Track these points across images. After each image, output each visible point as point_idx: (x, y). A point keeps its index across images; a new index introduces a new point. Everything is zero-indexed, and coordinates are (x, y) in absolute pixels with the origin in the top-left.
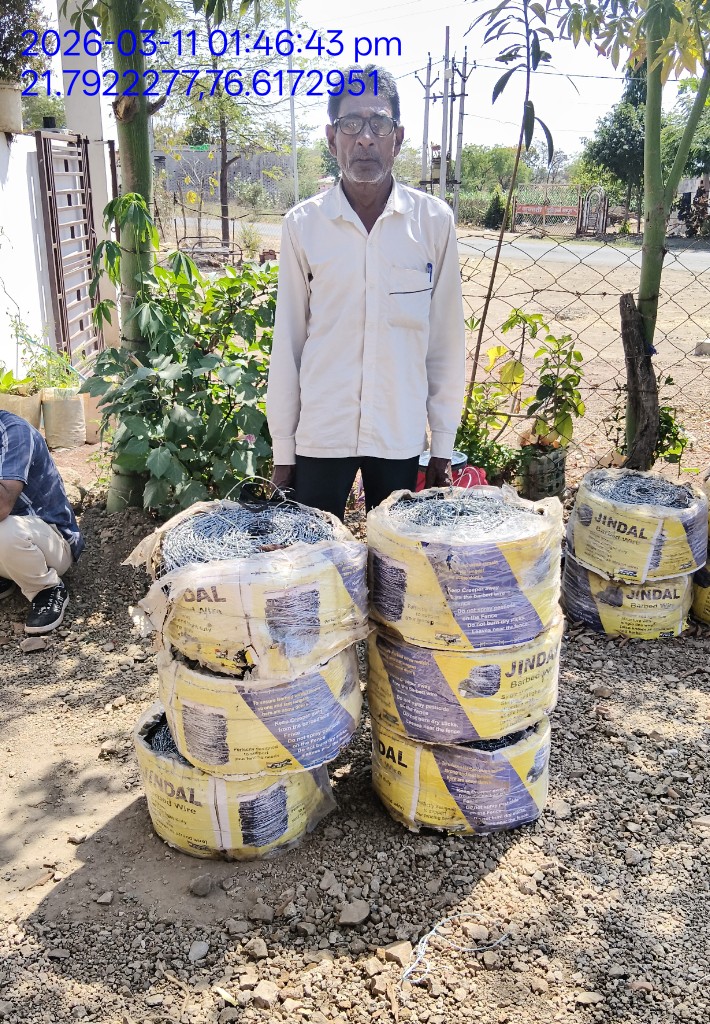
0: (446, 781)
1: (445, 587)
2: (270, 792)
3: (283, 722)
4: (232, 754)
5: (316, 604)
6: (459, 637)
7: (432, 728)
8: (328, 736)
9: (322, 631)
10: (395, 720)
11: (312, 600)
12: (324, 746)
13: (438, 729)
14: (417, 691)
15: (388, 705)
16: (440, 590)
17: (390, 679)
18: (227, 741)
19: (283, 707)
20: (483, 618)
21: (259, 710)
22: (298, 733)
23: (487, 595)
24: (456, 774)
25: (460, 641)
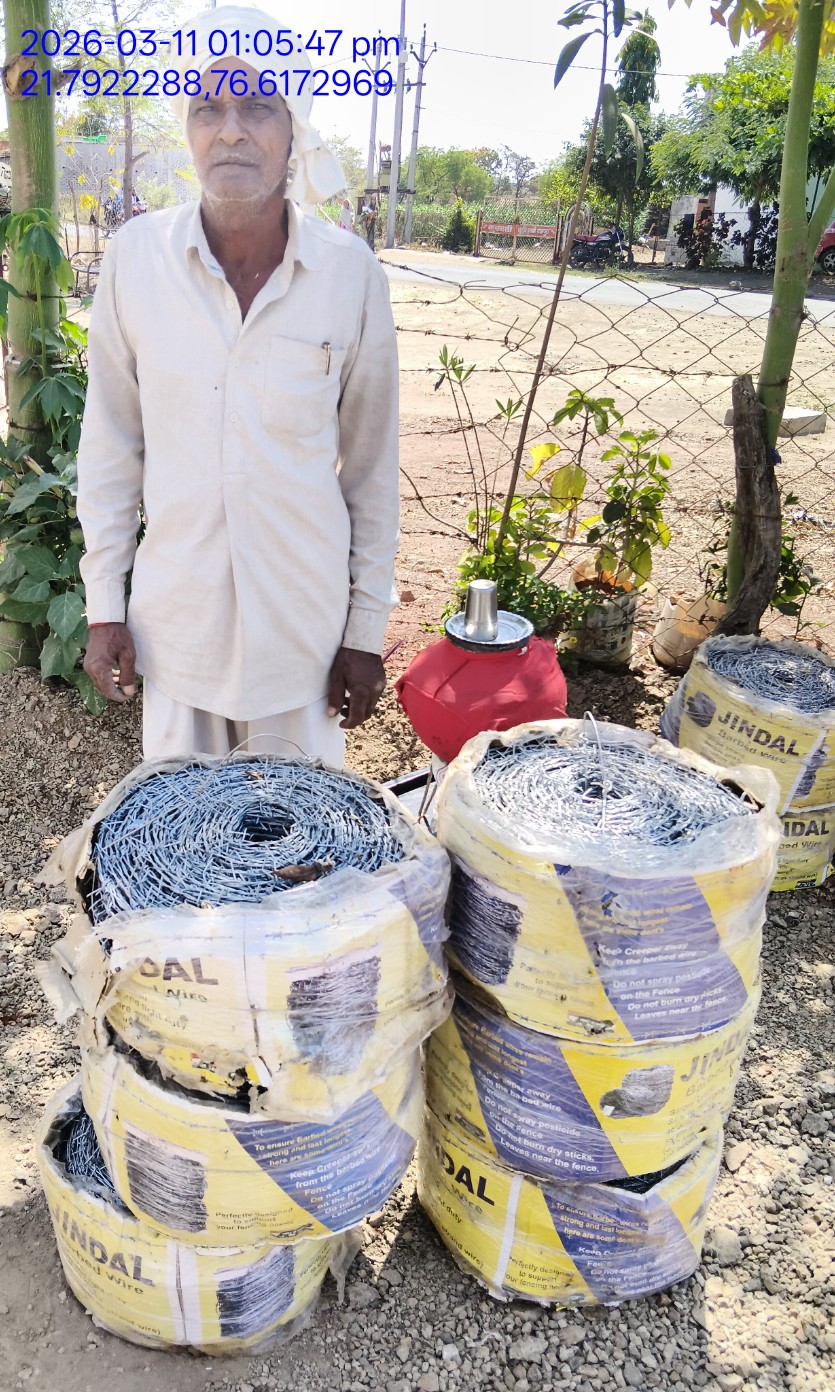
0: (562, 1236)
1: (593, 943)
2: (268, 1259)
3: (305, 1173)
4: (211, 1220)
5: (375, 981)
6: (609, 1023)
7: (546, 1160)
8: (377, 1182)
9: (379, 1019)
10: (479, 1133)
11: (368, 973)
12: (367, 1198)
13: (558, 1162)
14: (524, 1099)
15: (469, 1107)
16: (582, 947)
17: (473, 1068)
18: (203, 1200)
19: (308, 1151)
20: (657, 995)
21: (265, 1157)
22: (329, 1187)
23: (666, 958)
24: (581, 1225)
25: (612, 1031)
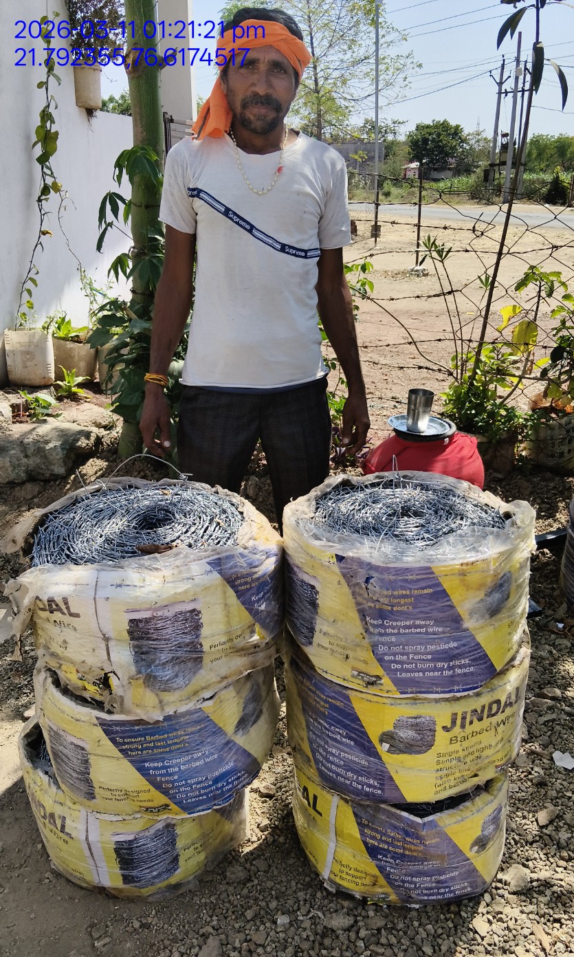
0: (365, 844)
1: (363, 614)
2: (152, 831)
3: (156, 764)
4: (97, 791)
5: (197, 627)
6: (378, 677)
7: (347, 782)
8: (216, 780)
9: (206, 660)
10: (309, 761)
11: (192, 620)
12: (211, 792)
13: (354, 784)
14: (330, 734)
15: (302, 739)
16: (355, 615)
17: (304, 710)
18: (90, 776)
19: (155, 747)
20: (413, 658)
21: (124, 747)
22: (176, 777)
23: (418, 630)
24: (379, 838)
25: (382, 684)
